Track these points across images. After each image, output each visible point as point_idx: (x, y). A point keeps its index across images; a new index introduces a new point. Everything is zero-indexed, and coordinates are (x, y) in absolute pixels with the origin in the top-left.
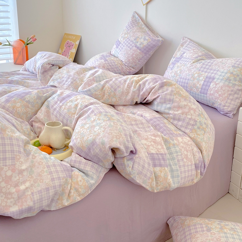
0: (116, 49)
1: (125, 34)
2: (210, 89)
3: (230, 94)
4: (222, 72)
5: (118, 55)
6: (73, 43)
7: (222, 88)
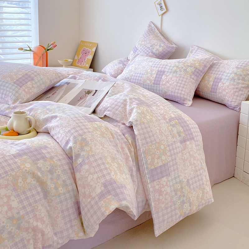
1: (142, 41)
2: (218, 88)
3: (235, 92)
7: (228, 86)
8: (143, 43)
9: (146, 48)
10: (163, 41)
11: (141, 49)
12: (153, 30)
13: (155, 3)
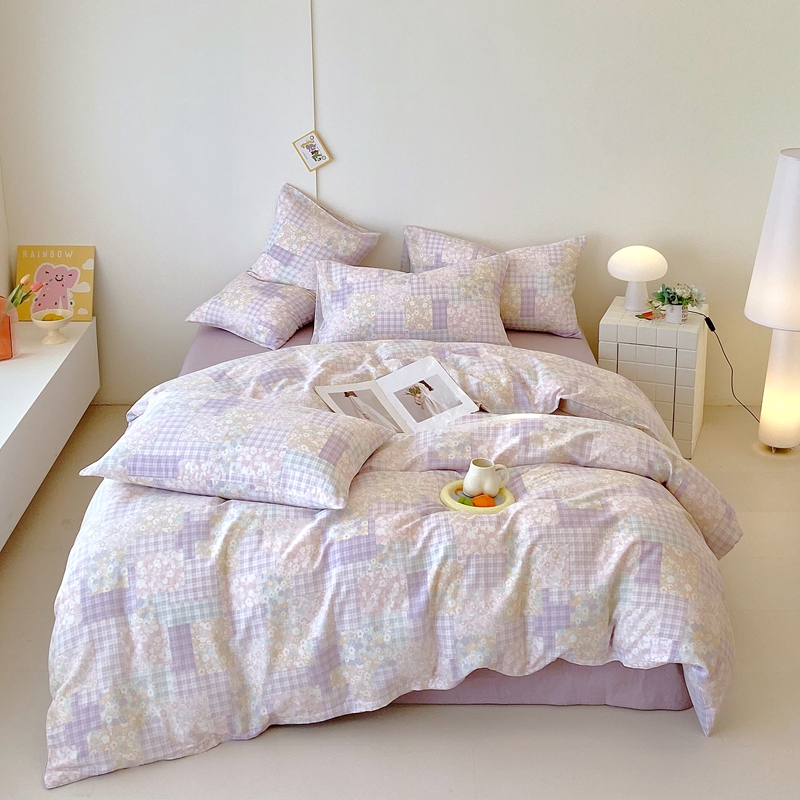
0: (282, 267)
1: (298, 235)
2: (537, 307)
4: (542, 277)
5: (295, 280)
6: (69, 269)
7: (553, 301)
8: (304, 238)
9: (318, 249)
10: (339, 226)
11: (304, 252)
12: (301, 203)
13: (294, 143)
